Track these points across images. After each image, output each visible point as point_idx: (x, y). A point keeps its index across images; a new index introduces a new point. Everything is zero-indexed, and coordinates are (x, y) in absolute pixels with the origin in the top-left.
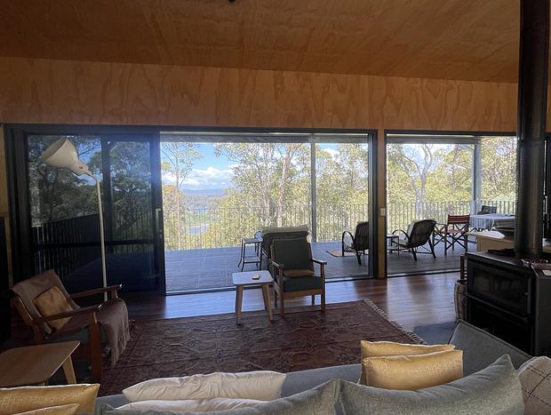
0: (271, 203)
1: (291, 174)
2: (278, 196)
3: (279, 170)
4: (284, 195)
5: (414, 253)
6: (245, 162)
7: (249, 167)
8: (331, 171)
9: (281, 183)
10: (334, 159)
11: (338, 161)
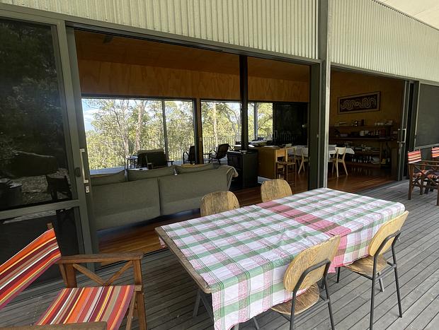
0: (129, 143)
1: (145, 119)
2: (136, 137)
3: (135, 116)
4: (141, 136)
5: (220, 161)
6: (104, 109)
7: (108, 113)
8: (177, 117)
9: (138, 126)
10: (178, 107)
11: (182, 109)
